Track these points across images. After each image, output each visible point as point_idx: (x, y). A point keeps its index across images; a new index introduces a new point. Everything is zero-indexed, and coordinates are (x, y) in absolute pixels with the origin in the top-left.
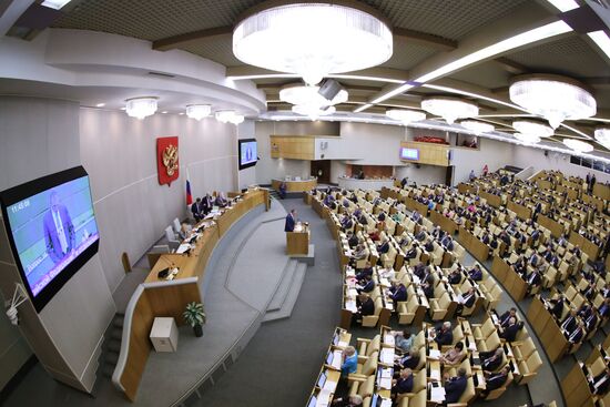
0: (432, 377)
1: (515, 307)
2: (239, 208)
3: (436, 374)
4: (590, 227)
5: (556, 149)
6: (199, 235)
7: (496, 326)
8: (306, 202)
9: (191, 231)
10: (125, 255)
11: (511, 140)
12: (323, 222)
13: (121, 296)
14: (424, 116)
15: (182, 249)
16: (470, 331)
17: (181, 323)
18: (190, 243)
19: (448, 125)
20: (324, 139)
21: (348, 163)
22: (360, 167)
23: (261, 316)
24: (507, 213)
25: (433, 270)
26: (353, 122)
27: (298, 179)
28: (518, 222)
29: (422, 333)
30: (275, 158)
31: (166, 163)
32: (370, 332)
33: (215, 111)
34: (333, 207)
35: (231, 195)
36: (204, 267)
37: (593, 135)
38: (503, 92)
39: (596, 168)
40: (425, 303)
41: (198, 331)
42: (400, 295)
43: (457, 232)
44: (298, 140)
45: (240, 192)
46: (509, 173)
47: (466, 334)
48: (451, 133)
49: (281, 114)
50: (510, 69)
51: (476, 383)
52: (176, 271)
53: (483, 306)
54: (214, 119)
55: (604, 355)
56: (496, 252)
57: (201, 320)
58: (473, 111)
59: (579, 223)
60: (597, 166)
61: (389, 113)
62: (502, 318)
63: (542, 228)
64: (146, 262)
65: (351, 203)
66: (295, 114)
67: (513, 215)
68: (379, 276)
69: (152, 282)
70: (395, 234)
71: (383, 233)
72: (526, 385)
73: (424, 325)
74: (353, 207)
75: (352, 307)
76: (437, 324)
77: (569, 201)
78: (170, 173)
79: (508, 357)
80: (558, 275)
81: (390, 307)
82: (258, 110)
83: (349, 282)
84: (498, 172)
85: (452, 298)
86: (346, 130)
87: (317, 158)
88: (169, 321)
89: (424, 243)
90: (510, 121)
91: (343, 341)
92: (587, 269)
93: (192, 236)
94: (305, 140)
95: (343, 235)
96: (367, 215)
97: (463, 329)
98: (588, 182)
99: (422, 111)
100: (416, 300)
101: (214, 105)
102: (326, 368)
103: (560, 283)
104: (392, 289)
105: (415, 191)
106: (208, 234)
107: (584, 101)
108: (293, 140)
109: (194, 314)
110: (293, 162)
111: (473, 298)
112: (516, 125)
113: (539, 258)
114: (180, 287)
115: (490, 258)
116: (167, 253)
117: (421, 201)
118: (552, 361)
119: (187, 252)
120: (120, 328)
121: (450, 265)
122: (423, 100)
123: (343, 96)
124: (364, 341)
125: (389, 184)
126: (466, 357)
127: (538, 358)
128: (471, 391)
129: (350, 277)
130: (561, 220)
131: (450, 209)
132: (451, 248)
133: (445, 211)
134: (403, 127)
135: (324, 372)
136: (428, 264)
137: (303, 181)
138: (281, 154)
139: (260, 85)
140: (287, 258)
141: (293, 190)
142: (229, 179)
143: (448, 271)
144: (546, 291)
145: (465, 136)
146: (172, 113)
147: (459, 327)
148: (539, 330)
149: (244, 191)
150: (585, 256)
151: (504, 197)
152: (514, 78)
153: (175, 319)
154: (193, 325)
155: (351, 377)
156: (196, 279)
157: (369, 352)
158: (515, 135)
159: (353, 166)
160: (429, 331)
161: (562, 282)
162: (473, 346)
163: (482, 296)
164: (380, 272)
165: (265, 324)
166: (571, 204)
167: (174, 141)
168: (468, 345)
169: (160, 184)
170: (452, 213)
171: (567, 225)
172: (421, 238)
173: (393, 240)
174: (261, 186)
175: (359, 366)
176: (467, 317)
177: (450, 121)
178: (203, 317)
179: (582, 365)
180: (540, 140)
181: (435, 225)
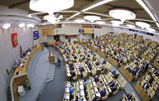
0: (95, 91)
1: (116, 69)
2: (35, 51)
3: (96, 90)
4: (136, 47)
5: (124, 27)
6: (25, 61)
7: (111, 75)
8: (53, 47)
9: (23, 60)
10: (7, 70)
11: (111, 26)
12: (59, 52)
13: (8, 82)
14: (85, 20)
15: (21, 65)
16: (104, 77)
17: (25, 87)
18: (23, 63)
19: (91, 22)
20: (57, 29)
21: (64, 35)
22: (68, 36)
23: (45, 81)
24: (111, 45)
25: (90, 62)
26: (65, 24)
27: (50, 41)
28: (114, 47)
29: (90, 79)
30: (44, 36)
31: (14, 41)
32: (75, 81)
33: (26, 24)
34: (61, 48)
35: (32, 48)
36: (28, 69)
37: (135, 23)
38: (107, 13)
39: (137, 32)
40: (89, 71)
41: (30, 88)
42: (82, 70)
43: (96, 51)
44: (50, 30)
45: (35, 46)
46: (111, 34)
47: (103, 78)
48: (93, 25)
49: (45, 23)
50: (110, 7)
51: (108, 91)
52: (20, 72)
53: (107, 70)
54: (26, 26)
55: (145, 79)
56: (108, 55)
57: (30, 85)
58: (99, 18)
59: (132, 46)
60: (137, 31)
61: (75, 20)
62: (113, 73)
63: (121, 48)
64: (13, 71)
65: (66, 46)
66: (48, 23)
67: (112, 45)
68: (75, 65)
69: (15, 76)
70: (79, 53)
71: (75, 53)
72: (124, 89)
73: (90, 77)
74: (66, 47)
75: (69, 75)
76: (94, 76)
77: (129, 40)
78: (16, 44)
79: (116, 83)
80: (128, 60)
81: (80, 73)
82: (38, 23)
83: (67, 68)
84: (107, 34)
85: (97, 69)
86: (63, 26)
87: (55, 34)
88: (22, 86)
89: (87, 55)
90: (110, 20)
91: (69, 84)
92: (136, 57)
93: (23, 61)
94: (52, 30)
95: (64, 55)
96: (70, 49)
97: (102, 77)
98: (135, 35)
99: (84, 19)
100: (87, 71)
101: (26, 23)
102: (65, 93)
103: (128, 62)
104: (80, 69)
105: (84, 41)
106: (27, 60)
107: (132, 15)
108: (48, 30)
109: (27, 83)
110: (49, 36)
111: (103, 68)
112: (112, 22)
113: (121, 56)
114: (22, 76)
115: (107, 57)
116: (17, 67)
117: (85, 43)
118: (130, 82)
119: (23, 66)
120: (10, 91)
121: (95, 60)
122: (84, 16)
123: (61, 17)
124: (74, 84)
125: (76, 40)
126: (104, 84)
127: (125, 82)
128: (108, 93)
129: (67, 67)
130: (127, 46)
131: (94, 45)
132: (95, 55)
133: (92, 46)
134: (79, 24)
135: (65, 94)
136: (89, 60)
137: (52, 41)
138: (45, 34)
139: (38, 16)
140: (49, 63)
141: (50, 44)
142: (32, 43)
143: (95, 62)
144: (125, 64)
145: (97, 25)
146: (15, 26)
147: (100, 76)
148: (124, 74)
149: (36, 46)
150: (135, 54)
151: (110, 41)
152: (110, 9)
153: (23, 86)
154: (28, 86)
155: (73, 94)
156: (26, 73)
157: (76, 87)
158: (112, 24)
159: (66, 36)
160: (92, 78)
161: (129, 61)
162: (105, 81)
163: (106, 67)
164: (76, 64)
165: (47, 83)
166: (130, 41)
167: (16, 34)
168: (104, 81)
169: (13, 47)
170: (95, 46)
171: (129, 47)
172: (86, 54)
173: (78, 55)
174: (40, 44)
175: (74, 91)
176: (102, 74)
177: (92, 21)
178: (30, 84)
179: (139, 82)
180: (119, 25)
181: (90, 50)
